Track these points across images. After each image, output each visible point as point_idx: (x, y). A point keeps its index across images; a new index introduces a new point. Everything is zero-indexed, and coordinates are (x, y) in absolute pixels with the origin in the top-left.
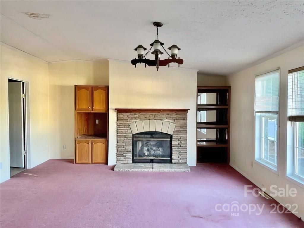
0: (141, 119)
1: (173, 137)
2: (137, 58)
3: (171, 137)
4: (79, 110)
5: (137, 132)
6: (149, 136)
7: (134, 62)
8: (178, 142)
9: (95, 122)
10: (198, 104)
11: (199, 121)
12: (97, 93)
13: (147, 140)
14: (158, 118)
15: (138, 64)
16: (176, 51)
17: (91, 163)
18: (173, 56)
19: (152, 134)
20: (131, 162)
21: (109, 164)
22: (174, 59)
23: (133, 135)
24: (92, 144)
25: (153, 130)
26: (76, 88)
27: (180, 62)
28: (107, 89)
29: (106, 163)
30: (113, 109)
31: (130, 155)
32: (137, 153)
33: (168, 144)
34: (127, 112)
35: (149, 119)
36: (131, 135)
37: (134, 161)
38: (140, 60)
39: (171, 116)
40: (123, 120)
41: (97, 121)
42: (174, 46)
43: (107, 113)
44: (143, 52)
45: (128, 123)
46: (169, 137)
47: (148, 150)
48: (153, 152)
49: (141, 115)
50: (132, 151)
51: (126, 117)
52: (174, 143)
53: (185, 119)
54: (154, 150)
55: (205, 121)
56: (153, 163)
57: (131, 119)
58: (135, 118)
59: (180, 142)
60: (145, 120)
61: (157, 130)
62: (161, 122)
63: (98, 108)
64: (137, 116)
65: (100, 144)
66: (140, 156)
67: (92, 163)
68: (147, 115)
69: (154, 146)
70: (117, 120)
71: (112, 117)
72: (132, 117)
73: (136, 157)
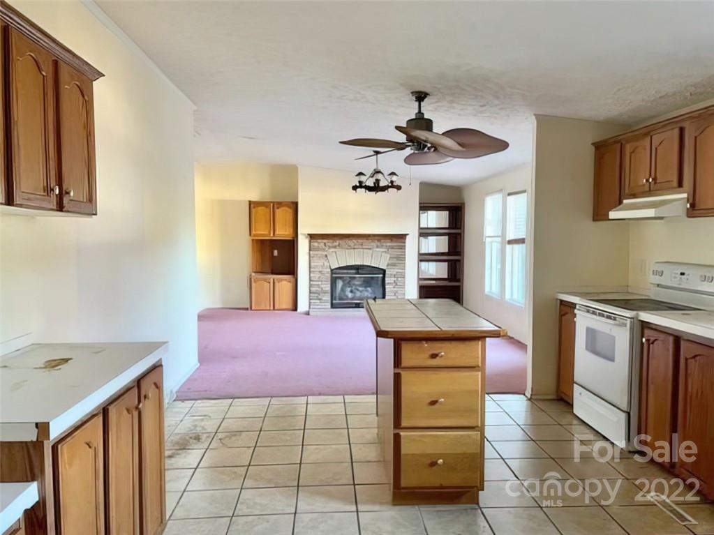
0: (342, 248)
1: (387, 273)
2: (358, 185)
3: (384, 271)
4: (255, 235)
5: (337, 266)
6: (354, 271)
7: (355, 188)
8: (393, 279)
9: (272, 253)
10: (422, 226)
11: (423, 251)
12: (279, 212)
13: (350, 277)
14: (367, 247)
15: (358, 190)
16: (394, 178)
17: (272, 308)
18: (392, 182)
19: (358, 268)
20: (330, 307)
21: (299, 310)
22: (392, 185)
23: (332, 270)
24: (274, 283)
25: (359, 263)
26: (252, 205)
27: (399, 188)
28: (295, 206)
29: (294, 308)
30: (304, 234)
31: (327, 297)
32: (337, 295)
33: (380, 282)
34: (323, 239)
35: (354, 248)
36: (329, 270)
37: (333, 306)
38: (361, 185)
39: (385, 244)
40: (318, 249)
41: (276, 253)
42: (393, 174)
43: (293, 241)
44: (363, 178)
45: (326, 253)
46: (382, 272)
47: (351, 292)
48: (358, 294)
49: (342, 242)
50: (329, 291)
51: (322, 245)
52: (387, 280)
53: (403, 247)
54: (361, 292)
55: (435, 252)
56: (359, 307)
57: (330, 247)
58: (335, 247)
59: (396, 279)
60: (348, 249)
61: (365, 264)
62: (371, 251)
63: (283, 233)
64: (337, 244)
65: (284, 283)
66: (341, 299)
67: (274, 309)
68: (351, 242)
69: (360, 286)
70: (310, 250)
71: (303, 245)
72: (331, 245)
73: (335, 300)
